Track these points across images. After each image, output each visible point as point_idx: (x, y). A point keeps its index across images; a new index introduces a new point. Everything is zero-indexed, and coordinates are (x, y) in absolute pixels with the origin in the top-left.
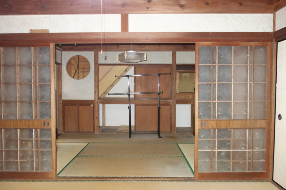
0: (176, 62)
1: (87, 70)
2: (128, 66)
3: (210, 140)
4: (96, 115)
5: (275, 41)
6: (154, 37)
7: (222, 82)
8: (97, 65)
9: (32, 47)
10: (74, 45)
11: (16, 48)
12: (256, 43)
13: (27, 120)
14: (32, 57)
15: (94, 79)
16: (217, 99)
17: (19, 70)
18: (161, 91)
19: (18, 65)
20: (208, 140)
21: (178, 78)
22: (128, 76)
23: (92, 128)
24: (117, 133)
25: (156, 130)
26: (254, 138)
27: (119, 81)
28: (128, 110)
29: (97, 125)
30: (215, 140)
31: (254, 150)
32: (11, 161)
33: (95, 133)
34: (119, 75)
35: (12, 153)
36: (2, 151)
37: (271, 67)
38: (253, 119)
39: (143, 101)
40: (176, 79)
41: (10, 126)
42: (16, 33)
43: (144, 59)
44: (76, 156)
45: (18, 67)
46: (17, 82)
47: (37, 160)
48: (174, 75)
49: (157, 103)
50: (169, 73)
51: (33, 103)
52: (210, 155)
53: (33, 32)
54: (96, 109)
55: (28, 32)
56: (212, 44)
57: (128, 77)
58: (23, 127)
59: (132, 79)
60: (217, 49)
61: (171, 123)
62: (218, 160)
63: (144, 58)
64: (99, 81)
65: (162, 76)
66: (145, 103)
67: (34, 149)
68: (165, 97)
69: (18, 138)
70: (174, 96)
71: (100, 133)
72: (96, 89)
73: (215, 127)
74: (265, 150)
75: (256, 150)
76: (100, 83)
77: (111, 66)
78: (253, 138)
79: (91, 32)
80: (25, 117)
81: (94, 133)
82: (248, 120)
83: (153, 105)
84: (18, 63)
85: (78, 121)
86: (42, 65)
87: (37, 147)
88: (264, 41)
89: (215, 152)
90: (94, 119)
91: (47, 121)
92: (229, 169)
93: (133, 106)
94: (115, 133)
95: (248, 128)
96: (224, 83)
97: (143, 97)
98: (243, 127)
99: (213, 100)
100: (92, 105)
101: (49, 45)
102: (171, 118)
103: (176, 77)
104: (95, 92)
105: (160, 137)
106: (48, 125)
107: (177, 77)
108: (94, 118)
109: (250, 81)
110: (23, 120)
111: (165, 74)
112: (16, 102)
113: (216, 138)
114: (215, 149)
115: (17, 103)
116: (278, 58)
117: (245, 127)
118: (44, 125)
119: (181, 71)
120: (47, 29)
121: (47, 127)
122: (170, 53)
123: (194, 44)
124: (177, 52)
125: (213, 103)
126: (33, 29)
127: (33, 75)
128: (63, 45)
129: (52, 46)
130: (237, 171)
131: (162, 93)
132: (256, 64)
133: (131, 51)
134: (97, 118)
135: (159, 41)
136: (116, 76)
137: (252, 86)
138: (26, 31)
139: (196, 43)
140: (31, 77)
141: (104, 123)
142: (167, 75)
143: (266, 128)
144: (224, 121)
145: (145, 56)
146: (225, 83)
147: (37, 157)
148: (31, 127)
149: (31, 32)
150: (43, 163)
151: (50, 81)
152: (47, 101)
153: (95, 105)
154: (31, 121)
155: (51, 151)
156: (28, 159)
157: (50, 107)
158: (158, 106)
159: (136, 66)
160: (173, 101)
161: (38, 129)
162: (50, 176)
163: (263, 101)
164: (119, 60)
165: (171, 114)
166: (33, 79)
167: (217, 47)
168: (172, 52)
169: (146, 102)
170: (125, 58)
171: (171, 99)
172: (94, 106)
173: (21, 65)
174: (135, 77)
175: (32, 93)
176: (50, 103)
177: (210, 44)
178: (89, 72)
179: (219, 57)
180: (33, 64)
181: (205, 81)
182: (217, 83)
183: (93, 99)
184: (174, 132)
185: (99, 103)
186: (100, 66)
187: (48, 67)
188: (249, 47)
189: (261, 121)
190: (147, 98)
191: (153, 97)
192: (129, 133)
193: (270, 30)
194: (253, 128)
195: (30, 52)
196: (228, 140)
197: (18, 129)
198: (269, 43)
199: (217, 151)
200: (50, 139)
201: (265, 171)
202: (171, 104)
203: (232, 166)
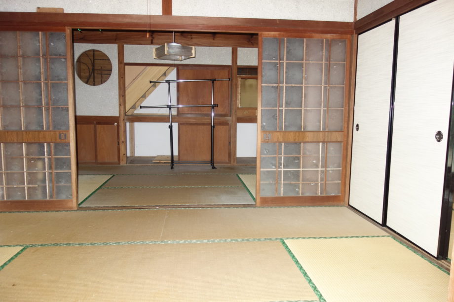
0: (236, 63)
1: (106, 72)
2: (168, 67)
3: (276, 157)
4: (122, 138)
5: (356, 33)
6: (205, 23)
7: (291, 84)
8: (122, 64)
9: (40, 32)
10: (98, 30)
11: (18, 32)
12: (333, 36)
13: (36, 131)
14: (41, 46)
15: (118, 85)
16: (284, 106)
17: (21, 63)
18: (216, 103)
19: (20, 56)
20: (274, 157)
21: (240, 86)
22: (168, 82)
23: (116, 157)
24: (153, 165)
25: (209, 159)
26: (328, 155)
27: (154, 90)
28: (169, 130)
29: (123, 154)
30: (281, 157)
31: (327, 169)
32: (15, 186)
33: (121, 165)
34: (155, 80)
35: (16, 175)
36: (2, 173)
37: (351, 67)
38: (327, 130)
39: (190, 118)
40: (237, 88)
41: (11, 139)
42: (16, 11)
43: (192, 55)
44: (99, 188)
45: (20, 59)
46: (20, 80)
47: (51, 185)
48: (234, 81)
49: (210, 121)
50: (227, 78)
51: (43, 108)
52: (275, 176)
53: (41, 12)
54: (122, 129)
55: (35, 10)
56: (279, 34)
57: (169, 84)
58: (30, 141)
59: (174, 86)
60: (285, 42)
61: (229, 150)
62: (285, 182)
63: (192, 53)
64: (126, 89)
65: (217, 83)
66: (192, 121)
67: (46, 170)
68: (222, 113)
69: (24, 156)
70: (233, 112)
71: (128, 165)
72: (121, 100)
73: (281, 140)
74: (341, 169)
75: (330, 169)
76: (126, 92)
77: (143, 67)
78: (326, 153)
79: (122, 14)
80: (34, 127)
81: (119, 164)
82: (321, 132)
83: (203, 124)
84: (21, 53)
85: (96, 147)
86: (55, 57)
87: (50, 168)
88: (342, 33)
89: (281, 171)
90: (119, 144)
91: (64, 133)
92: (298, 193)
93: (175, 126)
94: (150, 164)
95: (322, 142)
96: (293, 85)
97: (190, 112)
98: (315, 140)
99: (279, 107)
100: (116, 124)
101: (64, 30)
102: (230, 142)
103: (236, 85)
104: (120, 105)
105: (214, 168)
106: (65, 138)
107: (238, 84)
108: (118, 142)
109: (326, 83)
110: (30, 131)
111: (222, 80)
112: (19, 107)
113: (283, 154)
114: (281, 168)
115: (22, 108)
116: (358, 55)
117: (318, 140)
118: (60, 138)
119: (244, 76)
120: (61, 7)
121: (63, 141)
122: (229, 50)
123: (257, 34)
124: (239, 49)
125: (279, 110)
126: (41, 6)
127: (42, 71)
128: (82, 30)
129: (68, 31)
130: (307, 194)
131: (217, 106)
132: (333, 62)
133: (174, 44)
134: (123, 142)
135: (212, 28)
136: (150, 82)
137: (326, 89)
138: (32, 9)
139: (259, 33)
140: (40, 72)
141: (132, 153)
142: (225, 81)
143: (342, 142)
144: (292, 133)
145: (193, 52)
146: (295, 85)
147: (51, 181)
148: (41, 141)
149: (39, 11)
150: (59, 188)
151: (66, 79)
152: (62, 106)
153: (120, 124)
154: (42, 132)
155: (70, 173)
156: (39, 183)
157: (68, 115)
158: (211, 126)
159: (180, 68)
160: (232, 118)
161: (52, 144)
162: (70, 205)
163: (339, 109)
164: (156, 56)
165: (230, 137)
166: (42, 75)
167: (285, 39)
168: (231, 48)
169: (194, 120)
170: (166, 53)
171: (230, 116)
172: (118, 126)
173: (25, 56)
174: (178, 84)
175: (41, 95)
176: (68, 108)
177: (277, 36)
178: (110, 74)
179: (288, 52)
180: (43, 56)
181: (270, 83)
182: (284, 85)
183: (117, 114)
184: (234, 162)
185: (125, 121)
186: (127, 67)
187: (63, 60)
188: (324, 40)
189: (337, 133)
190: (196, 114)
191: (204, 113)
192: (170, 164)
193: (350, 19)
194: (327, 142)
195: (37, 38)
196: (297, 157)
197: (24, 144)
198: (349, 36)
199: (284, 171)
200: (68, 157)
201: (340, 195)
202: (230, 123)
203: (301, 188)
